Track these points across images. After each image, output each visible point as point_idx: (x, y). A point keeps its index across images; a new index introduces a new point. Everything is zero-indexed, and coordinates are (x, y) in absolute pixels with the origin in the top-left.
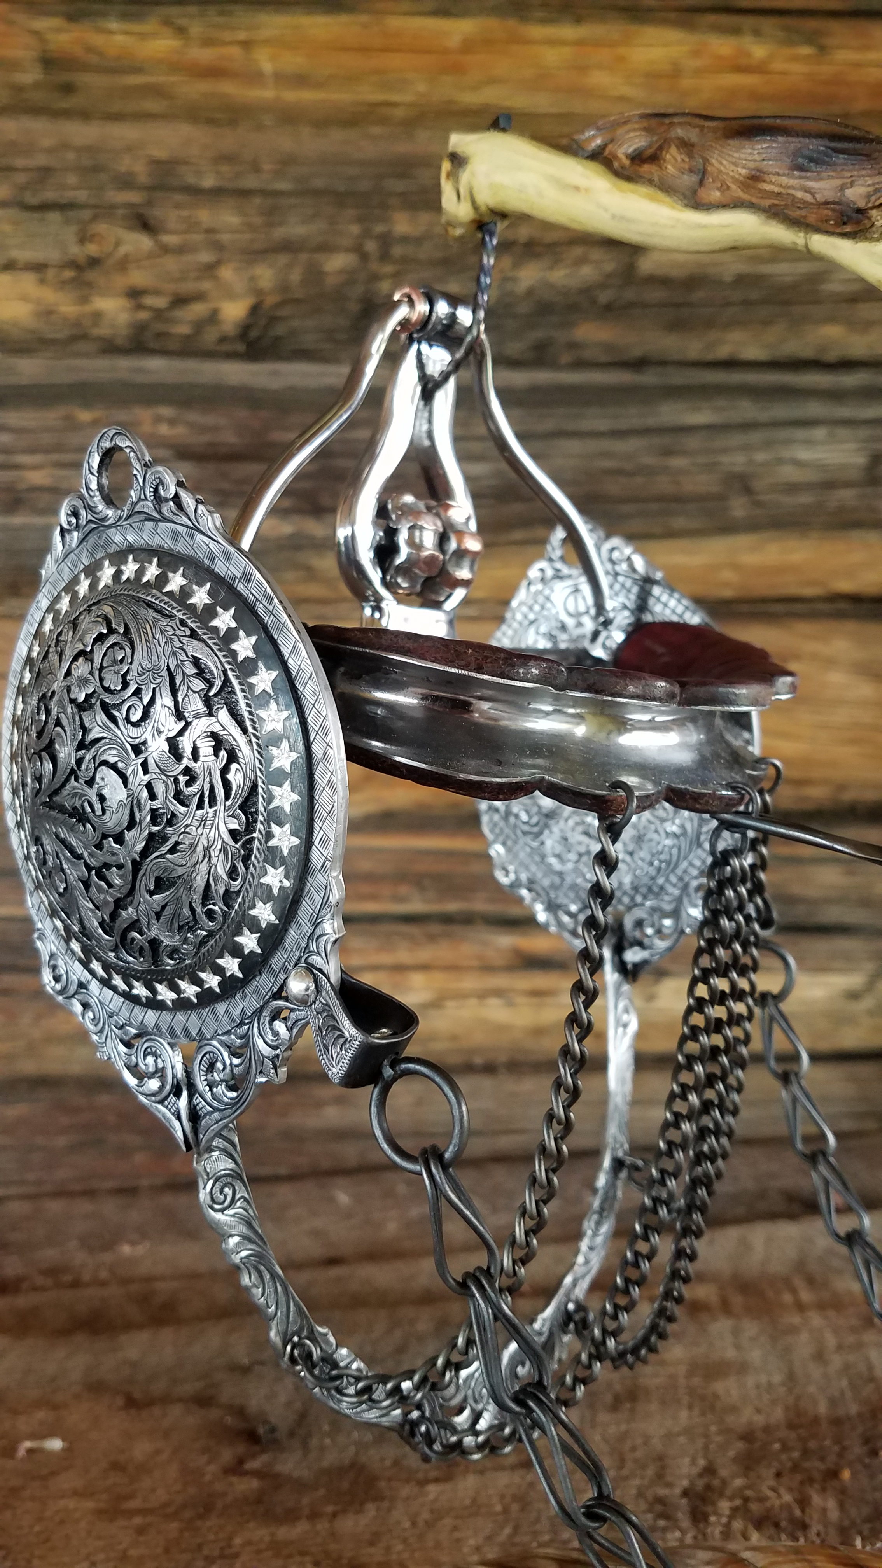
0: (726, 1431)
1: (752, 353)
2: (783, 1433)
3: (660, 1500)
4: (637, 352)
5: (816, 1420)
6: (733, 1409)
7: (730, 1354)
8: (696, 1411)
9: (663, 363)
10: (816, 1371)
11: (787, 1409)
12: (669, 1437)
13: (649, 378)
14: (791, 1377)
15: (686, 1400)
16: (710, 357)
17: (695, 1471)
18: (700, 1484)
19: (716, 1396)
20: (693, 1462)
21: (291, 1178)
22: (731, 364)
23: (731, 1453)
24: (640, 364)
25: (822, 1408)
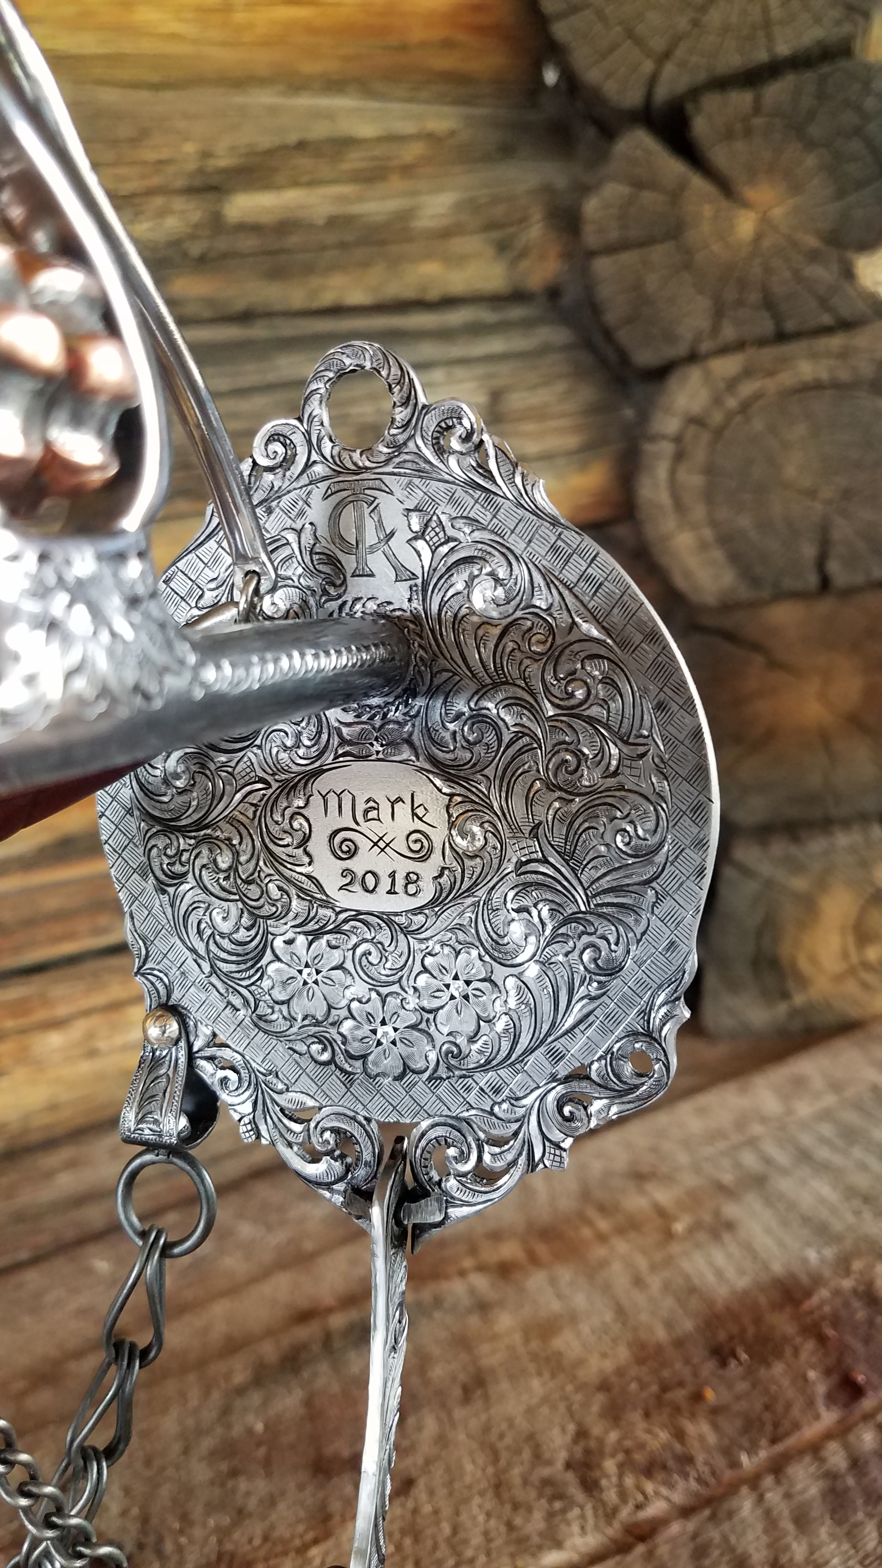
0: (580, 1387)
1: (357, 297)
2: (634, 1371)
3: (547, 1482)
4: (240, 305)
5: (659, 1349)
6: (580, 1363)
7: (556, 1306)
8: (547, 1375)
9: (269, 315)
10: (640, 1298)
11: (629, 1345)
12: (530, 1412)
13: (258, 331)
14: (620, 1312)
15: (532, 1367)
16: (316, 305)
17: (568, 1438)
18: (578, 1451)
19: (559, 1354)
20: (564, 1430)
21: (35, 1261)
22: (337, 311)
23: (595, 1408)
24: (246, 317)
25: (661, 1334)
